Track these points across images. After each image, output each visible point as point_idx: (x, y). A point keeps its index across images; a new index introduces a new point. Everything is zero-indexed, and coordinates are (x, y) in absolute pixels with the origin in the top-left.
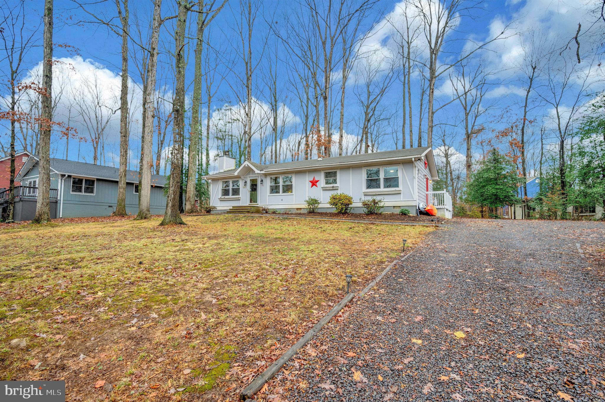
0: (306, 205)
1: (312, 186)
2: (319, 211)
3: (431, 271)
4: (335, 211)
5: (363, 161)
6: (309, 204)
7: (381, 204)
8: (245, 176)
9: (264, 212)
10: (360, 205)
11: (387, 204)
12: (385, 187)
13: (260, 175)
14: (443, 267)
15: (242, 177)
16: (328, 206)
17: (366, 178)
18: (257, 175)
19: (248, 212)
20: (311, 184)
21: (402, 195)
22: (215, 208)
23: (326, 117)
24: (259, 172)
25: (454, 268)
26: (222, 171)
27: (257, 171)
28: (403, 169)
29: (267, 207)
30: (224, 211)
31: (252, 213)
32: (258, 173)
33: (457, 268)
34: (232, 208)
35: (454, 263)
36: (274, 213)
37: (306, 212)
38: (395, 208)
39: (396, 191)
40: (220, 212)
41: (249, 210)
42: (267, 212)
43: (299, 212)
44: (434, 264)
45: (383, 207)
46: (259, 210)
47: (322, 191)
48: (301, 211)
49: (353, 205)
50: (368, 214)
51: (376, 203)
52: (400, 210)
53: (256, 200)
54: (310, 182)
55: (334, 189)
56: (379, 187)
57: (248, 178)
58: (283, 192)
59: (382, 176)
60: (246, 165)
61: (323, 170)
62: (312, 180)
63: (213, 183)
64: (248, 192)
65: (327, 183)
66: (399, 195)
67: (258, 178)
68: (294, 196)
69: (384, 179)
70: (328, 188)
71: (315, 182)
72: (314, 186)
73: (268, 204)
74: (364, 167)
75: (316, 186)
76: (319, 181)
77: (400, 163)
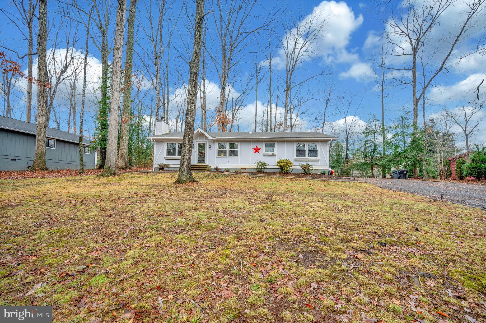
6: (258, 165)
9: (215, 170)
11: (314, 167)
12: (308, 156)
17: (296, 150)
20: (254, 151)
21: (320, 162)
28: (321, 146)
36: (227, 171)
38: (315, 170)
39: (316, 159)
42: (218, 171)
46: (210, 168)
47: (263, 156)
48: (246, 171)
49: (293, 167)
50: (304, 174)
51: (309, 166)
52: (321, 172)
53: (204, 161)
54: (254, 149)
55: (273, 155)
56: (305, 156)
57: (196, 142)
58: (229, 156)
59: (307, 149)
60: (199, 132)
61: (264, 141)
62: (255, 148)
63: (156, 144)
64: (196, 153)
65: (266, 151)
66: (318, 162)
67: (206, 143)
68: (240, 159)
69: (308, 151)
70: (269, 155)
71: (258, 150)
72: (257, 153)
73: (215, 164)
74: (295, 142)
75: (259, 152)
76: (260, 149)
77: (319, 142)
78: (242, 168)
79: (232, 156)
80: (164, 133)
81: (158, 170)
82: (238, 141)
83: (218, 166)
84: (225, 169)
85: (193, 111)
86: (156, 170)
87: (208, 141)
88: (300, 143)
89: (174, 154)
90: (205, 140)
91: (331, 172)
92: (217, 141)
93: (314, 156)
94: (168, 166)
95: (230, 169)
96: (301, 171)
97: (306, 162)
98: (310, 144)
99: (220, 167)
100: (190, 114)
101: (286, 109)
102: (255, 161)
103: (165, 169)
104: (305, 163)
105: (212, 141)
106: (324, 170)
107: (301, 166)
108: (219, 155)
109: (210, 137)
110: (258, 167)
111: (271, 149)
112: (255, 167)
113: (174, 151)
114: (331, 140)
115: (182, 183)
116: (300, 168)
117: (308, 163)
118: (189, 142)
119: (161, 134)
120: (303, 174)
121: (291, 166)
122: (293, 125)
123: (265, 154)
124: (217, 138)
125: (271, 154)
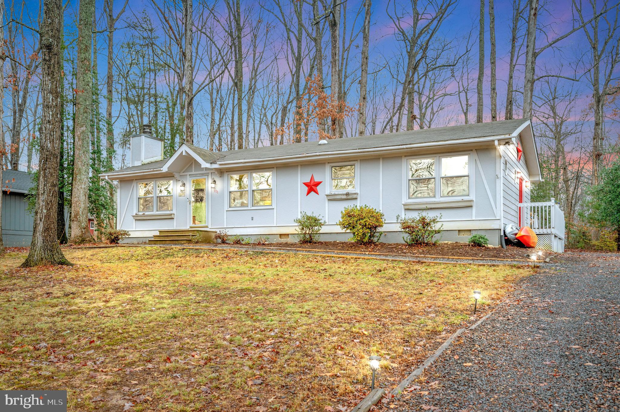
0: (297, 228)
1: (308, 193)
2: (322, 239)
3: (523, 347)
4: (350, 238)
5: (404, 147)
6: (303, 225)
7: (436, 227)
8: (182, 174)
9: (220, 241)
10: (397, 227)
11: (447, 226)
12: (443, 195)
13: (210, 172)
14: (545, 340)
15: (177, 175)
16: (338, 229)
17: (409, 178)
18: (204, 172)
19: (190, 241)
20: (306, 189)
21: (474, 209)
22: (125, 233)
23: (335, 61)
24: (208, 165)
25: (564, 342)
26: (138, 163)
27: (205, 165)
28: (478, 162)
29: (223, 232)
30: (144, 240)
31: (197, 242)
32: (206, 169)
33: (569, 342)
34: (157, 234)
35: (565, 333)
36: (238, 242)
37: (296, 240)
38: (462, 233)
39: (463, 201)
40: (135, 241)
41: (190, 238)
42: (224, 242)
43: (284, 240)
44: (529, 336)
45: (438, 232)
46: (210, 237)
47: (327, 202)
48: (289, 240)
49: (384, 228)
51: (428, 224)
54: (305, 184)
55: (349, 197)
57: (188, 176)
60: (184, 154)
61: (330, 161)
62: (308, 180)
63: (121, 187)
64: (188, 203)
66: (467, 210)
67: (206, 177)
68: (275, 210)
70: (338, 197)
71: (313, 185)
72: (313, 193)
73: (225, 227)
74: (405, 156)
75: (317, 193)
76: (321, 182)
77: (472, 150)
78: (281, 235)
83: (227, 230)
92: (227, 170)
96: (403, 239)
97: (420, 212)
99: (230, 232)
104: (416, 216)
107: (402, 224)
110: (303, 229)
119: (140, 164)
121: (381, 226)
123: (330, 195)
124: (220, 165)
125: (343, 195)
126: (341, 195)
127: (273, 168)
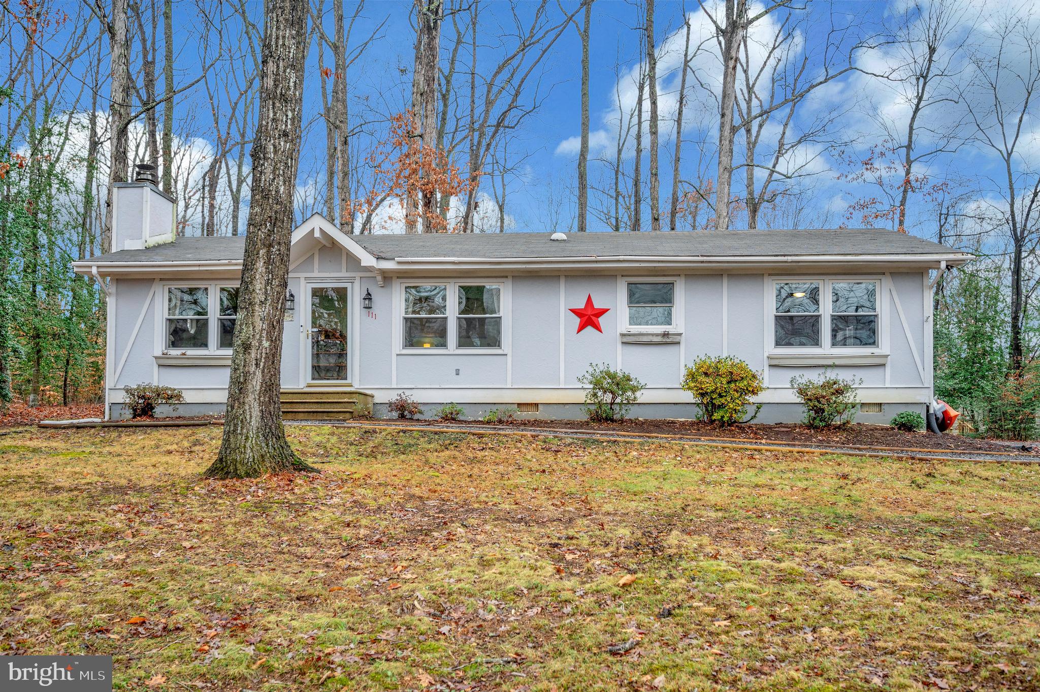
0: (584, 393)
6: (596, 388)
10: (792, 397)
12: (834, 344)
17: (775, 312)
20: (578, 320)
22: (176, 393)
24: (374, 263)
26: (134, 245)
28: (894, 293)
32: (367, 269)
36: (449, 418)
39: (873, 356)
47: (619, 346)
48: (539, 415)
49: (762, 397)
50: (816, 428)
51: (839, 392)
52: (894, 416)
53: (340, 370)
54: (574, 311)
55: (668, 341)
56: (816, 343)
57: (303, 281)
58: (461, 345)
59: (826, 309)
60: (317, 234)
61: (624, 273)
62: (581, 305)
63: (117, 294)
64: (303, 336)
65: (633, 321)
66: (880, 370)
67: (348, 286)
68: (509, 358)
69: (834, 318)
70: (645, 339)
71: (594, 315)
72: (589, 329)
73: (395, 386)
74: (770, 275)
75: (598, 328)
76: (607, 310)
77: (884, 274)
78: (519, 404)
79: (471, 345)
80: (152, 242)
81: (128, 414)
82: (501, 275)
83: (408, 393)
84: (442, 407)
85: (285, 134)
86: (116, 416)
87: (358, 275)
88: (794, 282)
89: (200, 340)
90: (344, 274)
91: (940, 415)
92: (402, 275)
93: (862, 342)
94: (172, 397)
95: (466, 409)
96: (802, 416)
97: (821, 371)
98: (842, 285)
99: (417, 397)
100: (276, 152)
101: (728, 118)
102: (584, 369)
103: (161, 411)
104: (816, 378)
105: (379, 278)
106: (910, 410)
107: (801, 392)
108: (411, 341)
109: (367, 260)
110: (595, 395)
111: (658, 310)
112: (581, 397)
113: (202, 326)
114: (943, 265)
115: (239, 477)
116: (796, 398)
117: (831, 375)
118: (268, 282)
119: (138, 245)
120: (810, 426)
121: (753, 393)
122: (761, 197)
123: (629, 335)
124: (399, 263)
125: (657, 335)
126: (653, 335)
127: (507, 277)
